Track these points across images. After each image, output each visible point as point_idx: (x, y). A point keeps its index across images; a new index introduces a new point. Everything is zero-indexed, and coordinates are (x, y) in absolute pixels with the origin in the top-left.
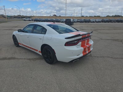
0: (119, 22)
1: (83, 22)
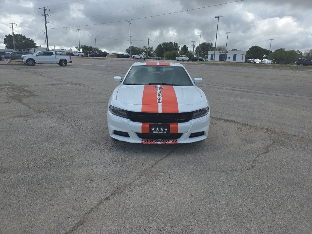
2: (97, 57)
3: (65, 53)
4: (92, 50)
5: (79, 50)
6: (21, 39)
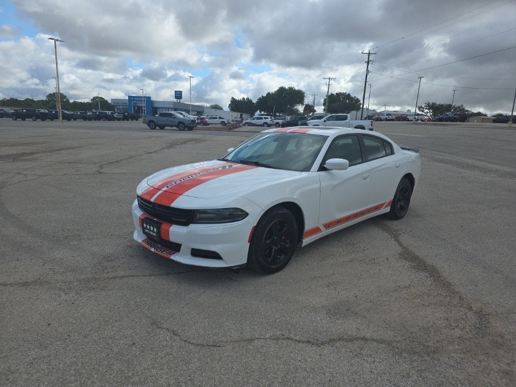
2: (449, 123)
3: (394, 117)
4: (450, 111)
5: (423, 111)
6: (344, 98)
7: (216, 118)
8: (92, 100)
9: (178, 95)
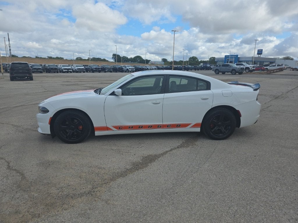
0: (116, 72)
1: (41, 72)
7: (275, 66)
8: (210, 59)
9: (260, 52)
